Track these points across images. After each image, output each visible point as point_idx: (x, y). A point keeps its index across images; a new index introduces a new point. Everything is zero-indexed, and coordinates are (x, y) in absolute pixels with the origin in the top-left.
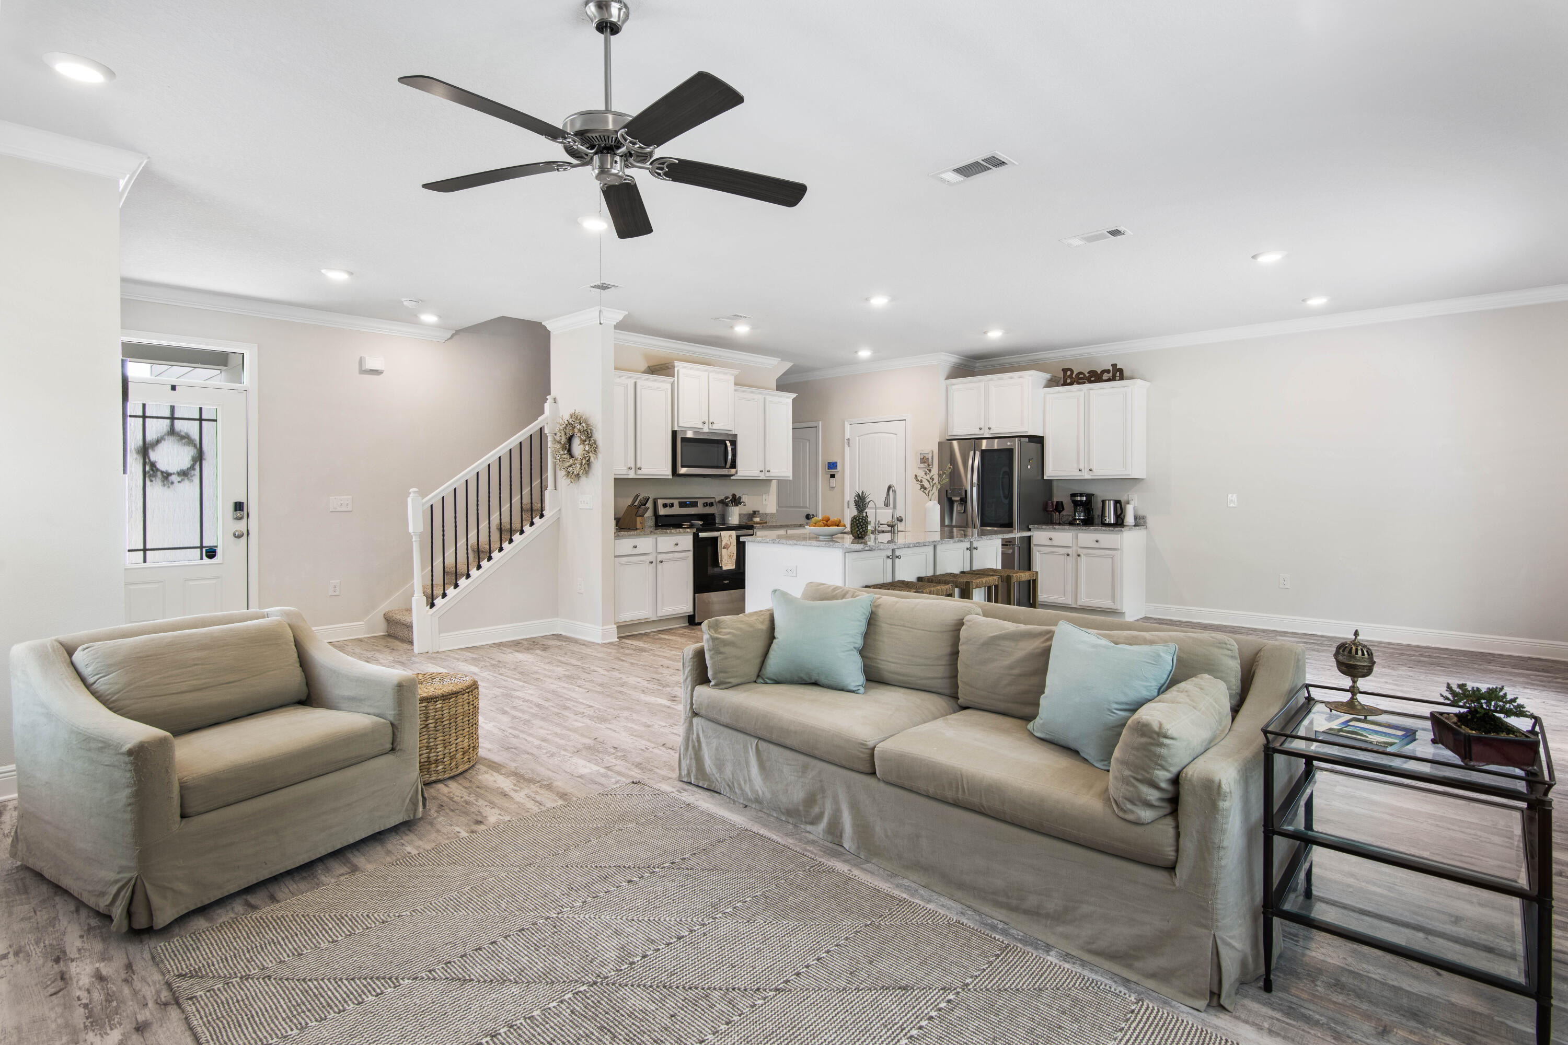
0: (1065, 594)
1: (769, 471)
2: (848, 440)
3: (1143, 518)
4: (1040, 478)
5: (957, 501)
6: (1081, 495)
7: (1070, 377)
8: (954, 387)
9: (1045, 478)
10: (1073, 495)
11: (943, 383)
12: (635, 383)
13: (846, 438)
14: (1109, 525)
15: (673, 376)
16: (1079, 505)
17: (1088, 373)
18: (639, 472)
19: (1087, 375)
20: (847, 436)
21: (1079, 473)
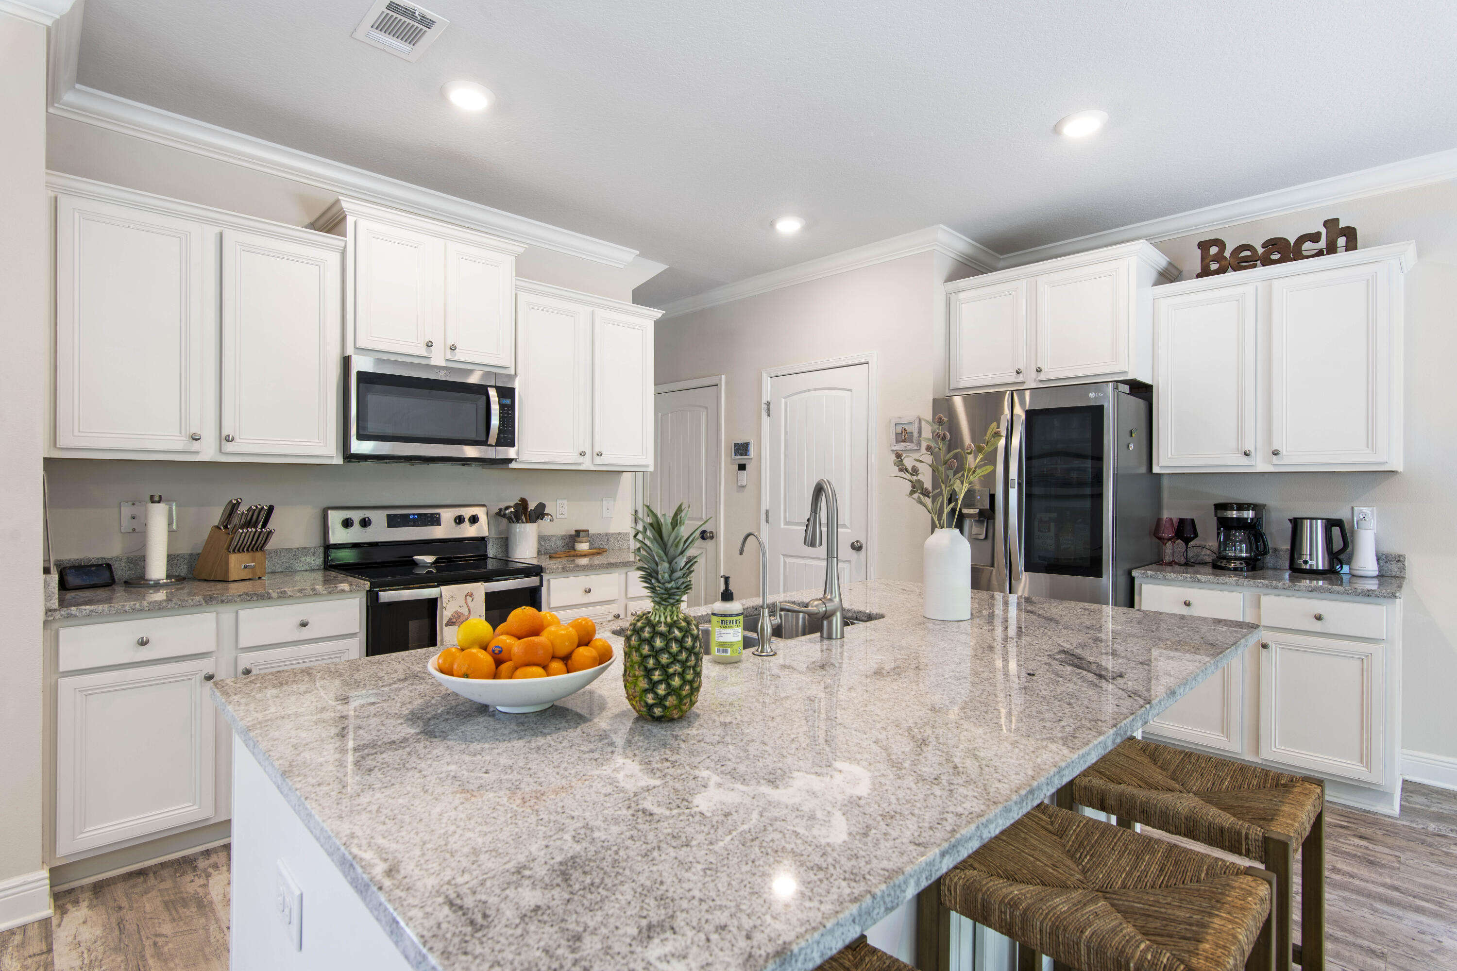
0: (1225, 728)
1: (600, 454)
2: (768, 404)
3: (1399, 559)
4: (1143, 470)
5: (970, 516)
6: (1241, 507)
7: (1219, 257)
8: (962, 295)
9: (1156, 470)
10: (1221, 507)
11: (939, 289)
12: (221, 235)
13: (764, 401)
14: (1314, 573)
15: (344, 234)
16: (1238, 528)
17: (1264, 246)
18: (229, 447)
19: (1260, 250)
20: (766, 397)
21: (1245, 460)
